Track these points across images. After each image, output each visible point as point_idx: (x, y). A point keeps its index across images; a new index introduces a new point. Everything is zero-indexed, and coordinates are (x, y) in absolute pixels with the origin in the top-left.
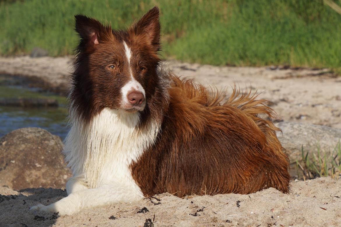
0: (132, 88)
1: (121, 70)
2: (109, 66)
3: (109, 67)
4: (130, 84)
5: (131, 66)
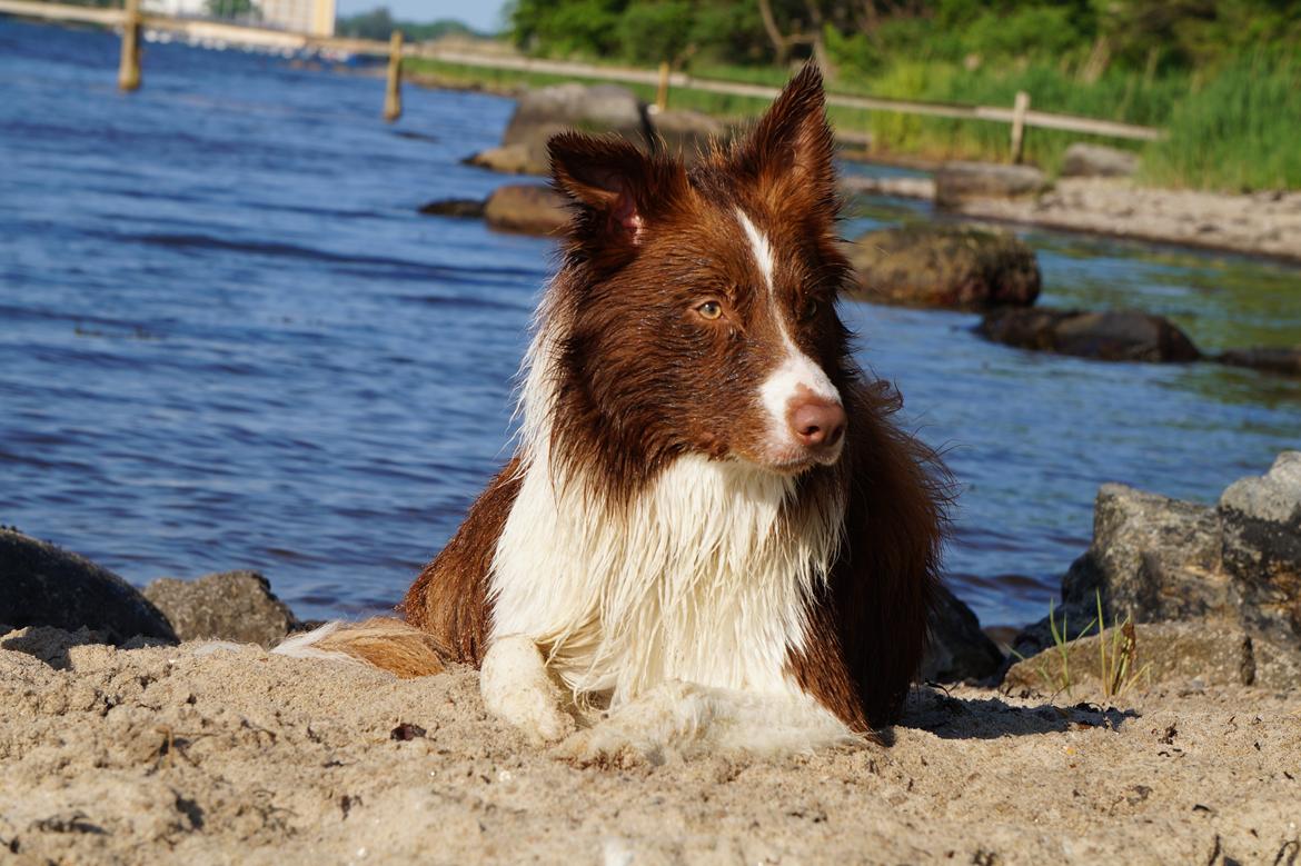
0: (800, 386)
1: (747, 320)
2: (697, 305)
3: (698, 309)
4: (790, 370)
5: (780, 302)
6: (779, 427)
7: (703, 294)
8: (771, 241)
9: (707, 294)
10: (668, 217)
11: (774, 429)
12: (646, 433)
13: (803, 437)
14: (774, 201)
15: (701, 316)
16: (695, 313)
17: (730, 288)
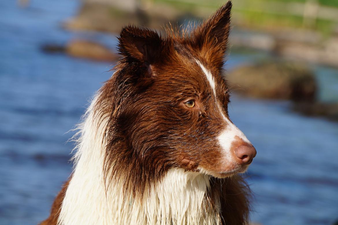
3: (185, 103)
5: (219, 101)
6: (227, 155)
7: (188, 96)
8: (212, 74)
9: (190, 96)
10: (168, 63)
11: (226, 156)
12: (156, 161)
13: (240, 160)
14: (208, 57)
15: (186, 106)
16: (184, 105)
17: (200, 93)
